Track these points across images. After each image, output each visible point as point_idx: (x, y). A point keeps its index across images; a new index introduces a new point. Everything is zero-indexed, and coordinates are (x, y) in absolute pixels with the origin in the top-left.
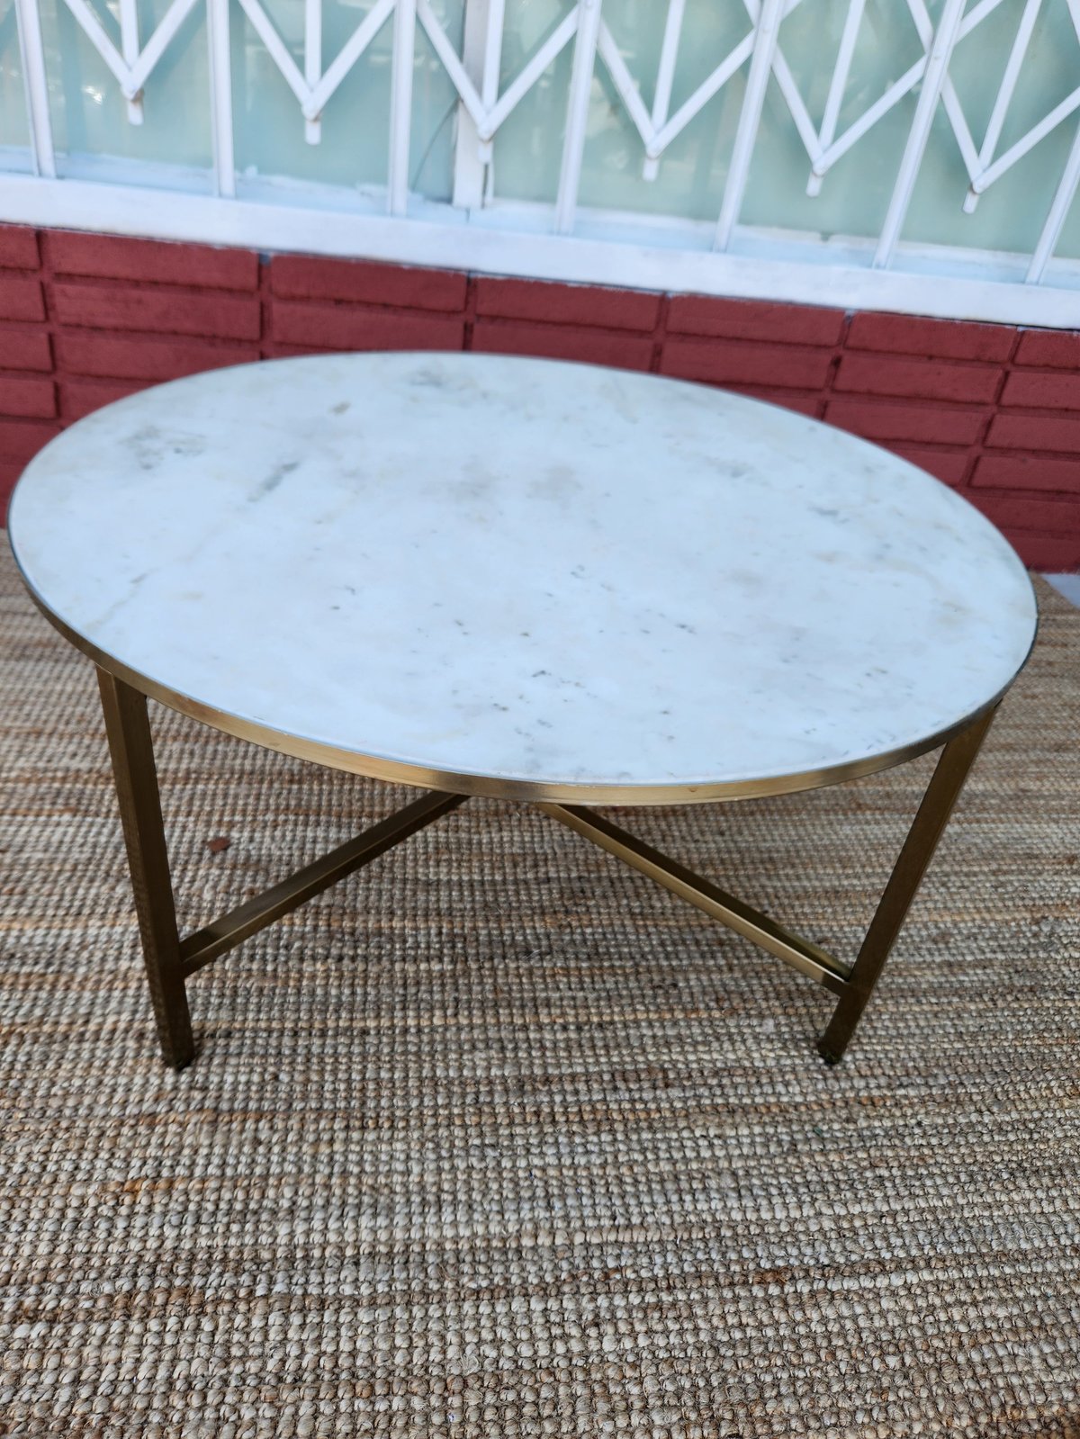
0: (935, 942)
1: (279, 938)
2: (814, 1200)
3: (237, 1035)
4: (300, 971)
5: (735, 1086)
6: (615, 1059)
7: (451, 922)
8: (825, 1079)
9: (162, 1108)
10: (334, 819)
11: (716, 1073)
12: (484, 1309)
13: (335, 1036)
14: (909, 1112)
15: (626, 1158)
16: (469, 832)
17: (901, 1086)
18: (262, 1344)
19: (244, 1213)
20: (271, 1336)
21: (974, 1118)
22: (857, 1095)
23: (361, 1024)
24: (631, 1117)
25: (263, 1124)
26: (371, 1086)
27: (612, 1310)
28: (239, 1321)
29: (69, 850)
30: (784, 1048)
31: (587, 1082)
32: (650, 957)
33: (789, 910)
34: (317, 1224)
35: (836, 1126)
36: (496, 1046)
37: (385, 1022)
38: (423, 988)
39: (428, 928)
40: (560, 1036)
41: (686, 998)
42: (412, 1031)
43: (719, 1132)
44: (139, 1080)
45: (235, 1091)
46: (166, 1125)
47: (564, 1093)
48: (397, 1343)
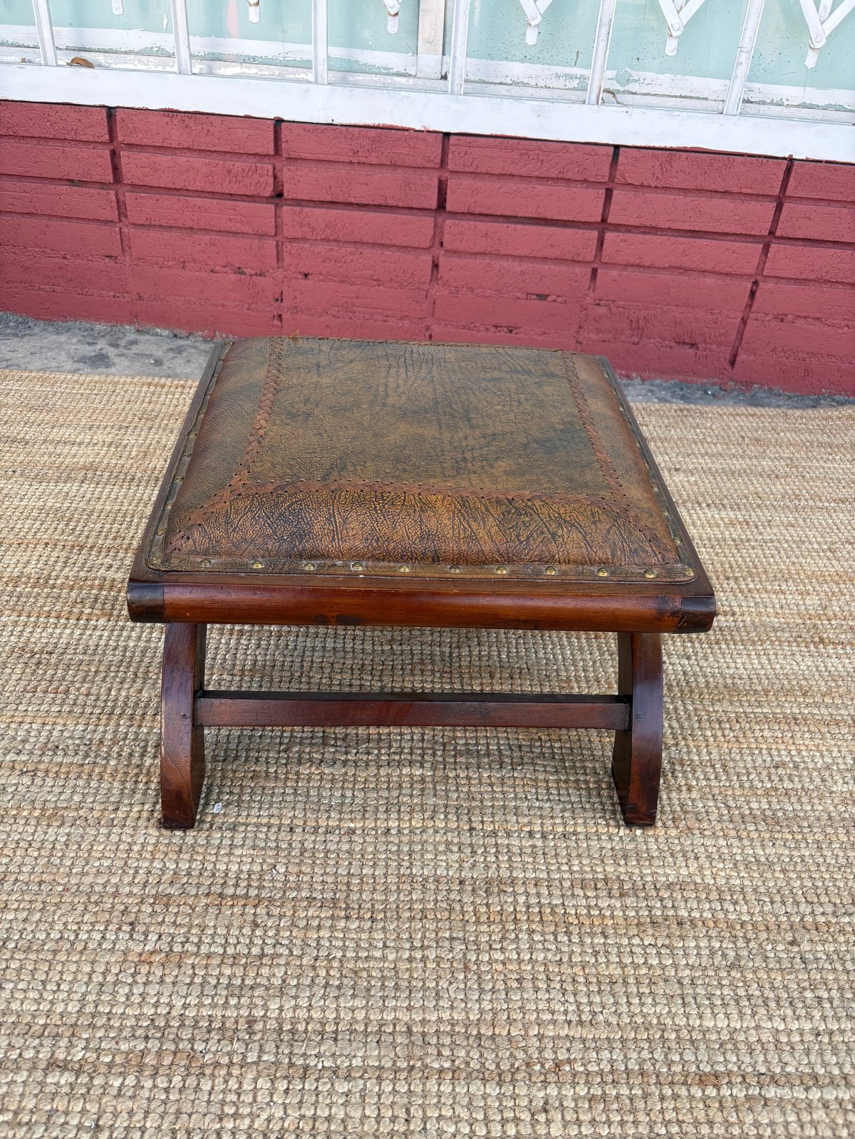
1: (281, 744)
2: (754, 1015)
3: (242, 829)
4: (297, 773)
5: (686, 900)
6: (575, 868)
8: (772, 902)
9: (175, 891)
11: (668, 887)
12: (446, 1088)
13: (326, 832)
15: (580, 959)
18: (251, 1105)
19: (241, 987)
20: (259, 1099)
22: (802, 920)
23: (348, 824)
24: (587, 922)
25: (261, 911)
26: (355, 881)
27: (561, 1099)
28: (233, 1084)
29: (104, 653)
30: (735, 868)
31: (548, 887)
33: (749, 734)
34: (304, 1003)
35: (779, 948)
37: (370, 823)
38: (405, 791)
40: (527, 844)
42: (394, 832)
43: (667, 942)
44: (157, 864)
45: (238, 878)
46: (179, 905)
47: (527, 894)
48: (367, 1112)
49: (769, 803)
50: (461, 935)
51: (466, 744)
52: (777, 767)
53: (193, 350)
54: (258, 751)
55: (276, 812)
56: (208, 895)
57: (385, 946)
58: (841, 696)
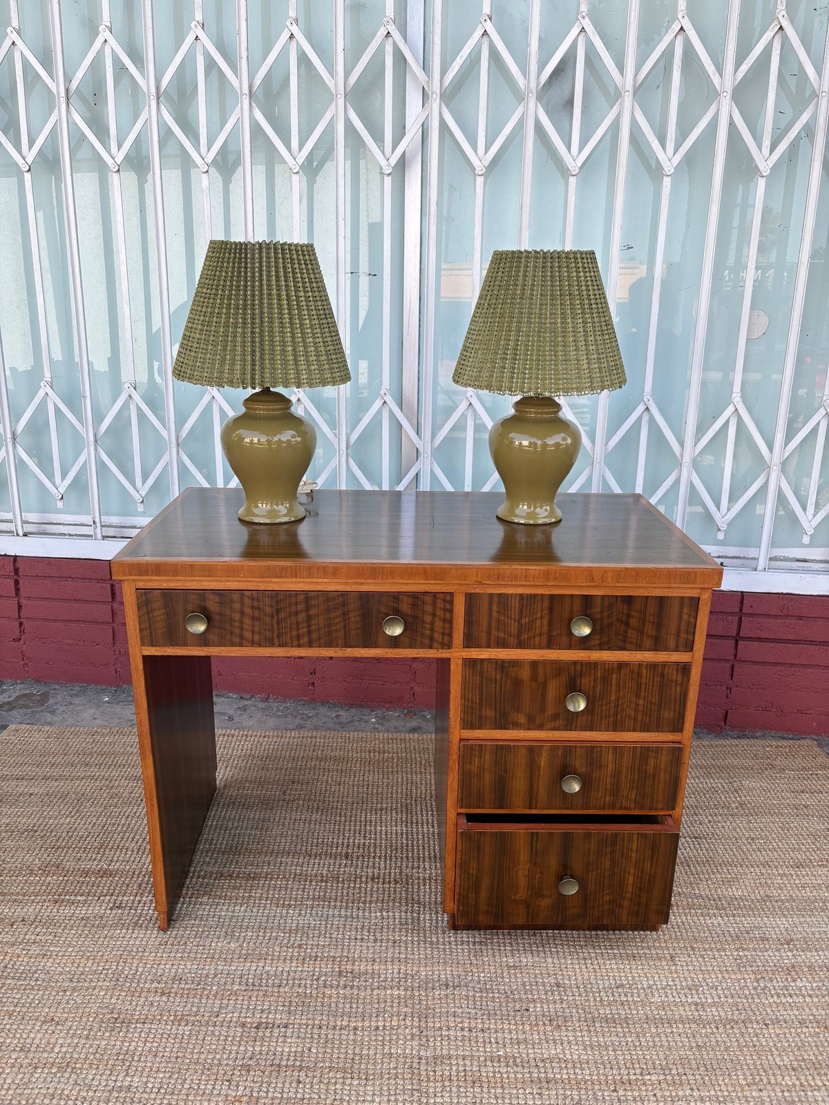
0: (690, 989)
1: (313, 975)
3: (291, 1027)
4: (324, 994)
5: (553, 1068)
7: (406, 966)
8: (605, 1068)
9: (253, 1063)
10: (344, 904)
11: (543, 1061)
13: (341, 1029)
14: (650, 1088)
16: (419, 914)
17: (649, 1074)
21: (688, 1092)
22: (622, 1078)
23: (354, 1024)
24: (493, 1081)
25: (302, 1074)
26: (357, 1057)
30: (585, 1049)
31: (471, 1060)
32: (516, 993)
37: (367, 1024)
38: (388, 1004)
39: (393, 969)
40: (459, 1034)
41: (533, 1018)
42: (381, 1028)
43: (539, 1091)
44: (242, 1048)
45: (289, 1055)
46: (255, 1071)
47: (458, 1065)
49: (611, 1010)
50: (418, 1087)
51: (426, 975)
52: (617, 988)
53: (254, 708)
54: (300, 979)
56: (272, 1065)
57: (374, 1094)
58: (665, 941)
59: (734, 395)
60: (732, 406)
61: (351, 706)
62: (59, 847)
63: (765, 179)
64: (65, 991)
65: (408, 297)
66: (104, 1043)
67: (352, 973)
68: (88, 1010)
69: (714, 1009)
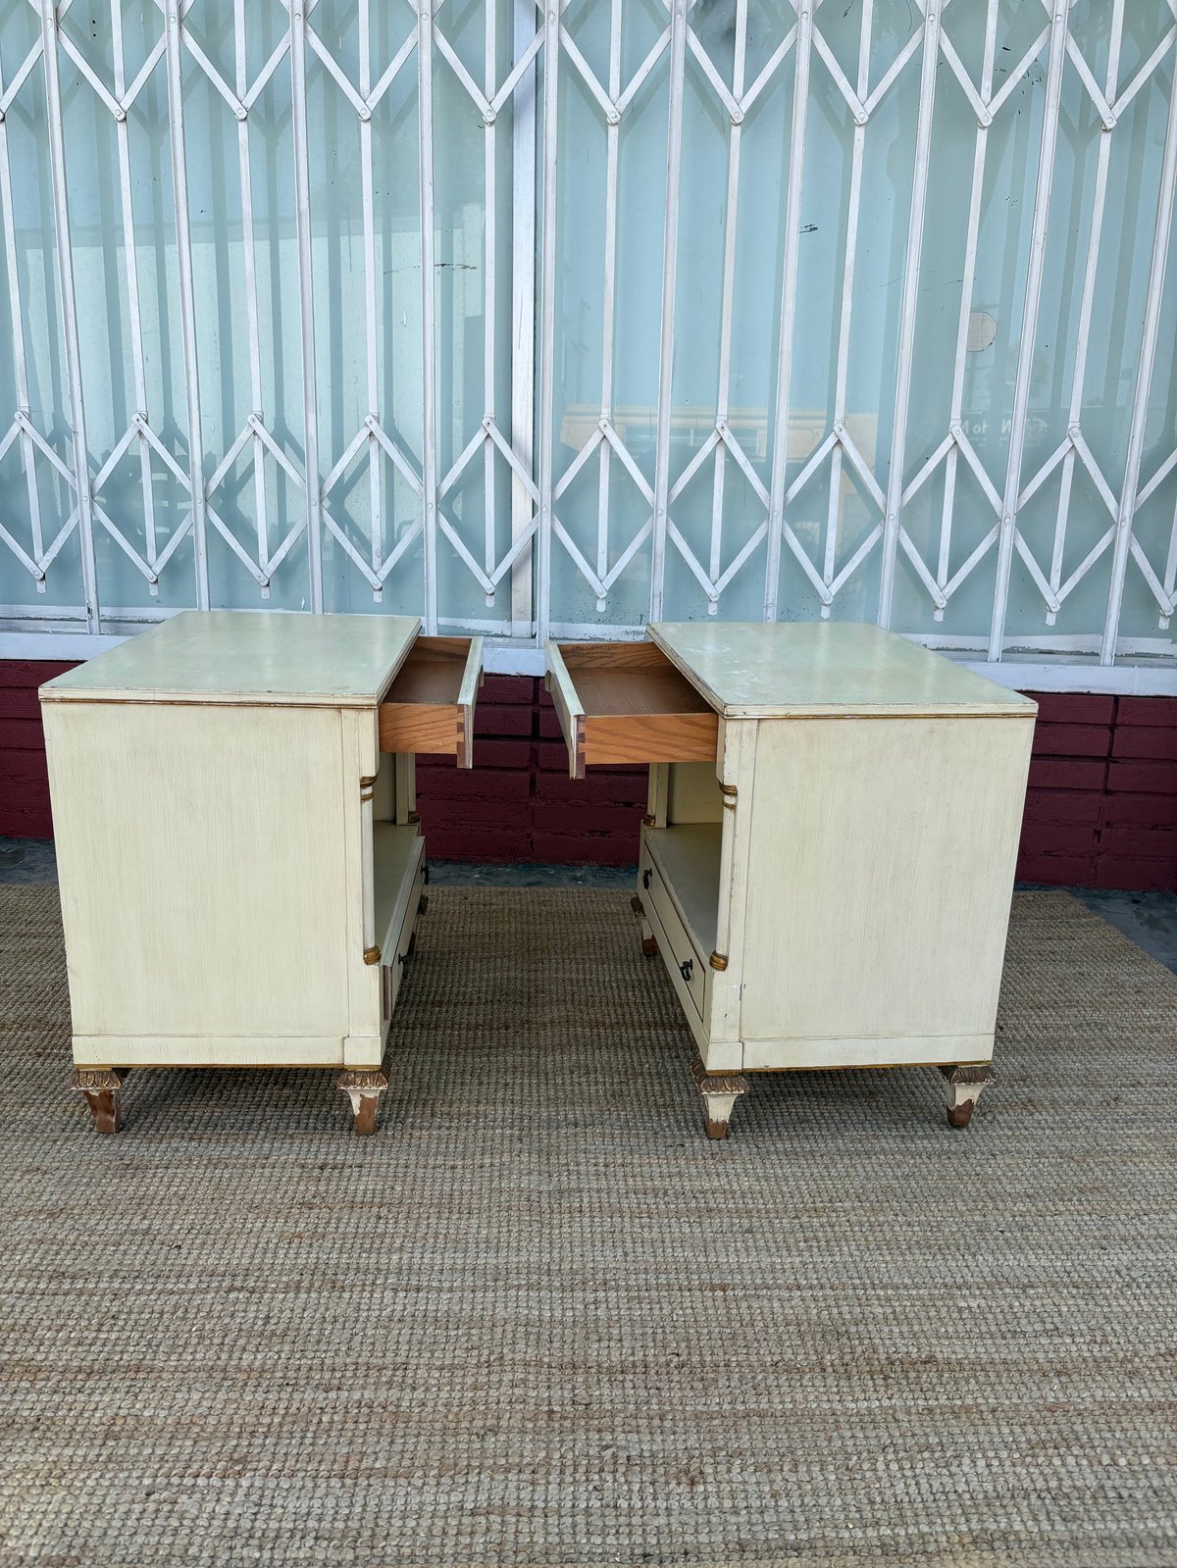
4: (411, 1135)
8: (783, 1197)
9: (317, 1201)
11: (702, 1192)
13: (434, 1168)
15: (629, 1230)
17: (840, 1201)
18: (380, 1304)
19: (370, 1249)
20: (385, 1301)
22: (804, 1206)
23: (452, 1163)
25: (384, 1211)
26: (456, 1193)
28: (366, 1294)
30: (758, 1180)
34: (417, 1255)
35: (784, 1221)
36: (547, 1175)
37: (469, 1162)
39: (504, 1111)
40: (592, 1169)
42: (487, 1165)
43: (698, 1220)
44: (302, 1188)
45: (365, 1193)
46: (321, 1208)
47: (591, 1197)
48: (464, 1306)
50: (538, 1218)
51: (548, 1115)
55: (394, 1156)
56: (342, 1202)
59: (952, 423)
60: (950, 437)
61: (447, 861)
62: (40, 1002)
63: (986, 131)
64: (55, 1141)
65: (519, 297)
66: (110, 1189)
67: (448, 1114)
68: (87, 1158)
69: (926, 1142)
